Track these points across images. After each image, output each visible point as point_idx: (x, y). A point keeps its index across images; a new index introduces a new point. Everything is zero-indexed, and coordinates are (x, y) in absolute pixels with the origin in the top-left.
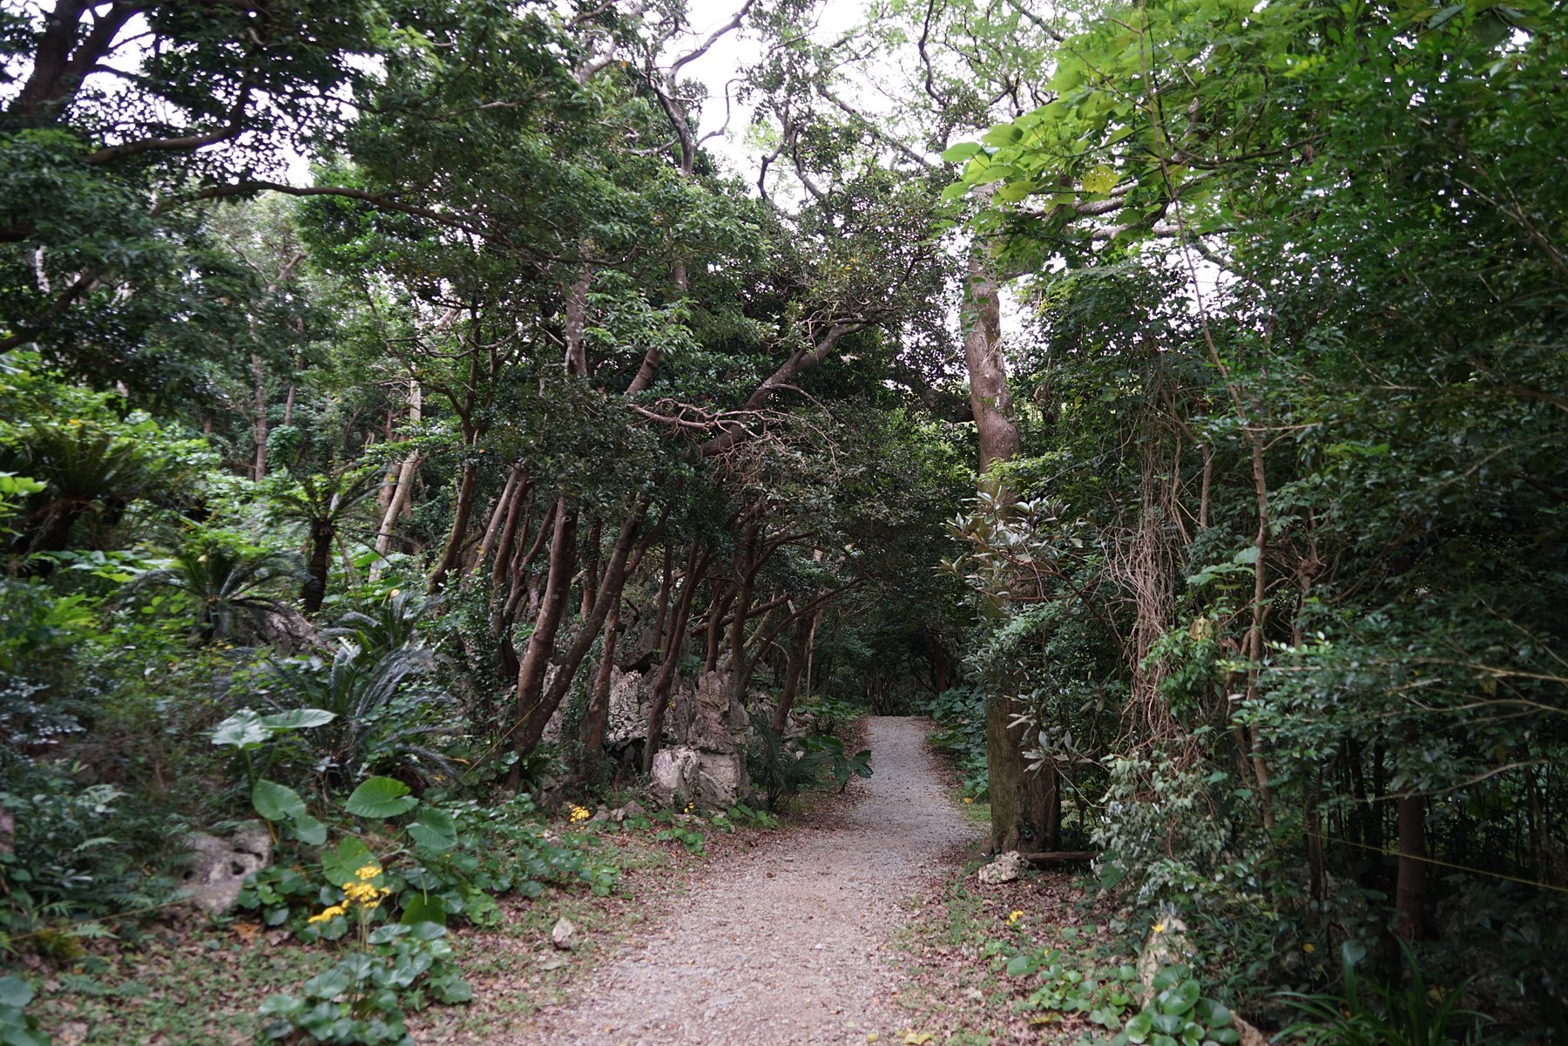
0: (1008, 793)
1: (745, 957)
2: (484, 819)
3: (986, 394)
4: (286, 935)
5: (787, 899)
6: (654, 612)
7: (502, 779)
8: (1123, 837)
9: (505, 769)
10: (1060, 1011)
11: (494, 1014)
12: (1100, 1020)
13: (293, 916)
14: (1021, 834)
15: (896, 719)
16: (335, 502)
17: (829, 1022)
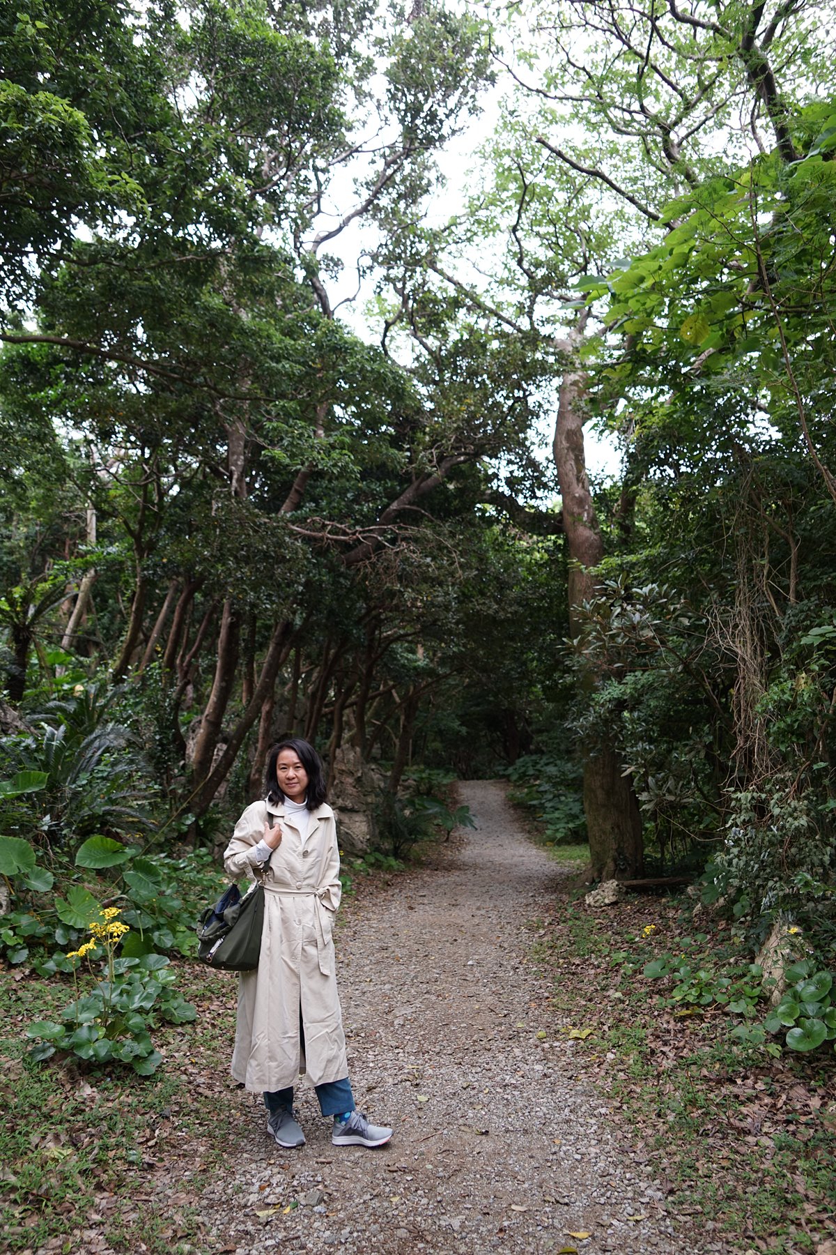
0: (604, 833)
1: (413, 974)
2: (176, 869)
3: (576, 510)
4: (27, 972)
5: (431, 925)
6: (287, 700)
7: (182, 837)
8: (744, 858)
9: (185, 828)
10: (699, 1005)
11: (217, 1031)
12: (738, 1011)
13: (32, 955)
14: (616, 865)
15: (480, 782)
16: (31, 611)
17: (501, 1024)
